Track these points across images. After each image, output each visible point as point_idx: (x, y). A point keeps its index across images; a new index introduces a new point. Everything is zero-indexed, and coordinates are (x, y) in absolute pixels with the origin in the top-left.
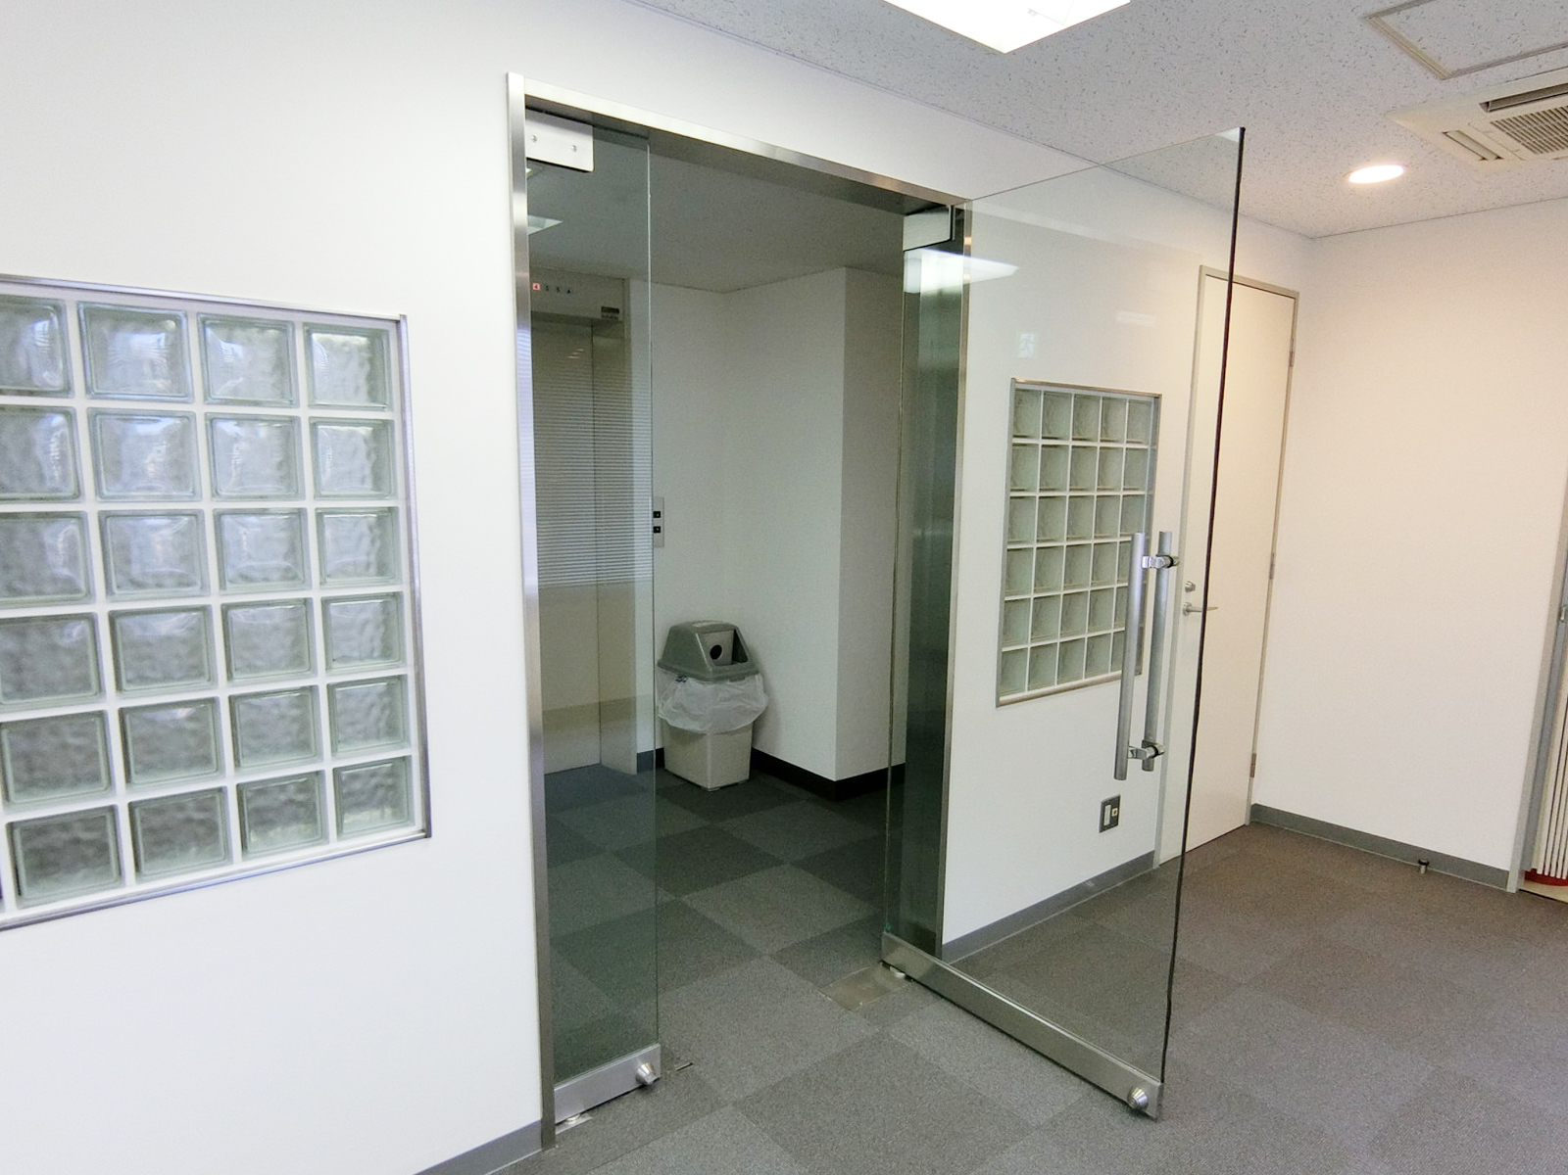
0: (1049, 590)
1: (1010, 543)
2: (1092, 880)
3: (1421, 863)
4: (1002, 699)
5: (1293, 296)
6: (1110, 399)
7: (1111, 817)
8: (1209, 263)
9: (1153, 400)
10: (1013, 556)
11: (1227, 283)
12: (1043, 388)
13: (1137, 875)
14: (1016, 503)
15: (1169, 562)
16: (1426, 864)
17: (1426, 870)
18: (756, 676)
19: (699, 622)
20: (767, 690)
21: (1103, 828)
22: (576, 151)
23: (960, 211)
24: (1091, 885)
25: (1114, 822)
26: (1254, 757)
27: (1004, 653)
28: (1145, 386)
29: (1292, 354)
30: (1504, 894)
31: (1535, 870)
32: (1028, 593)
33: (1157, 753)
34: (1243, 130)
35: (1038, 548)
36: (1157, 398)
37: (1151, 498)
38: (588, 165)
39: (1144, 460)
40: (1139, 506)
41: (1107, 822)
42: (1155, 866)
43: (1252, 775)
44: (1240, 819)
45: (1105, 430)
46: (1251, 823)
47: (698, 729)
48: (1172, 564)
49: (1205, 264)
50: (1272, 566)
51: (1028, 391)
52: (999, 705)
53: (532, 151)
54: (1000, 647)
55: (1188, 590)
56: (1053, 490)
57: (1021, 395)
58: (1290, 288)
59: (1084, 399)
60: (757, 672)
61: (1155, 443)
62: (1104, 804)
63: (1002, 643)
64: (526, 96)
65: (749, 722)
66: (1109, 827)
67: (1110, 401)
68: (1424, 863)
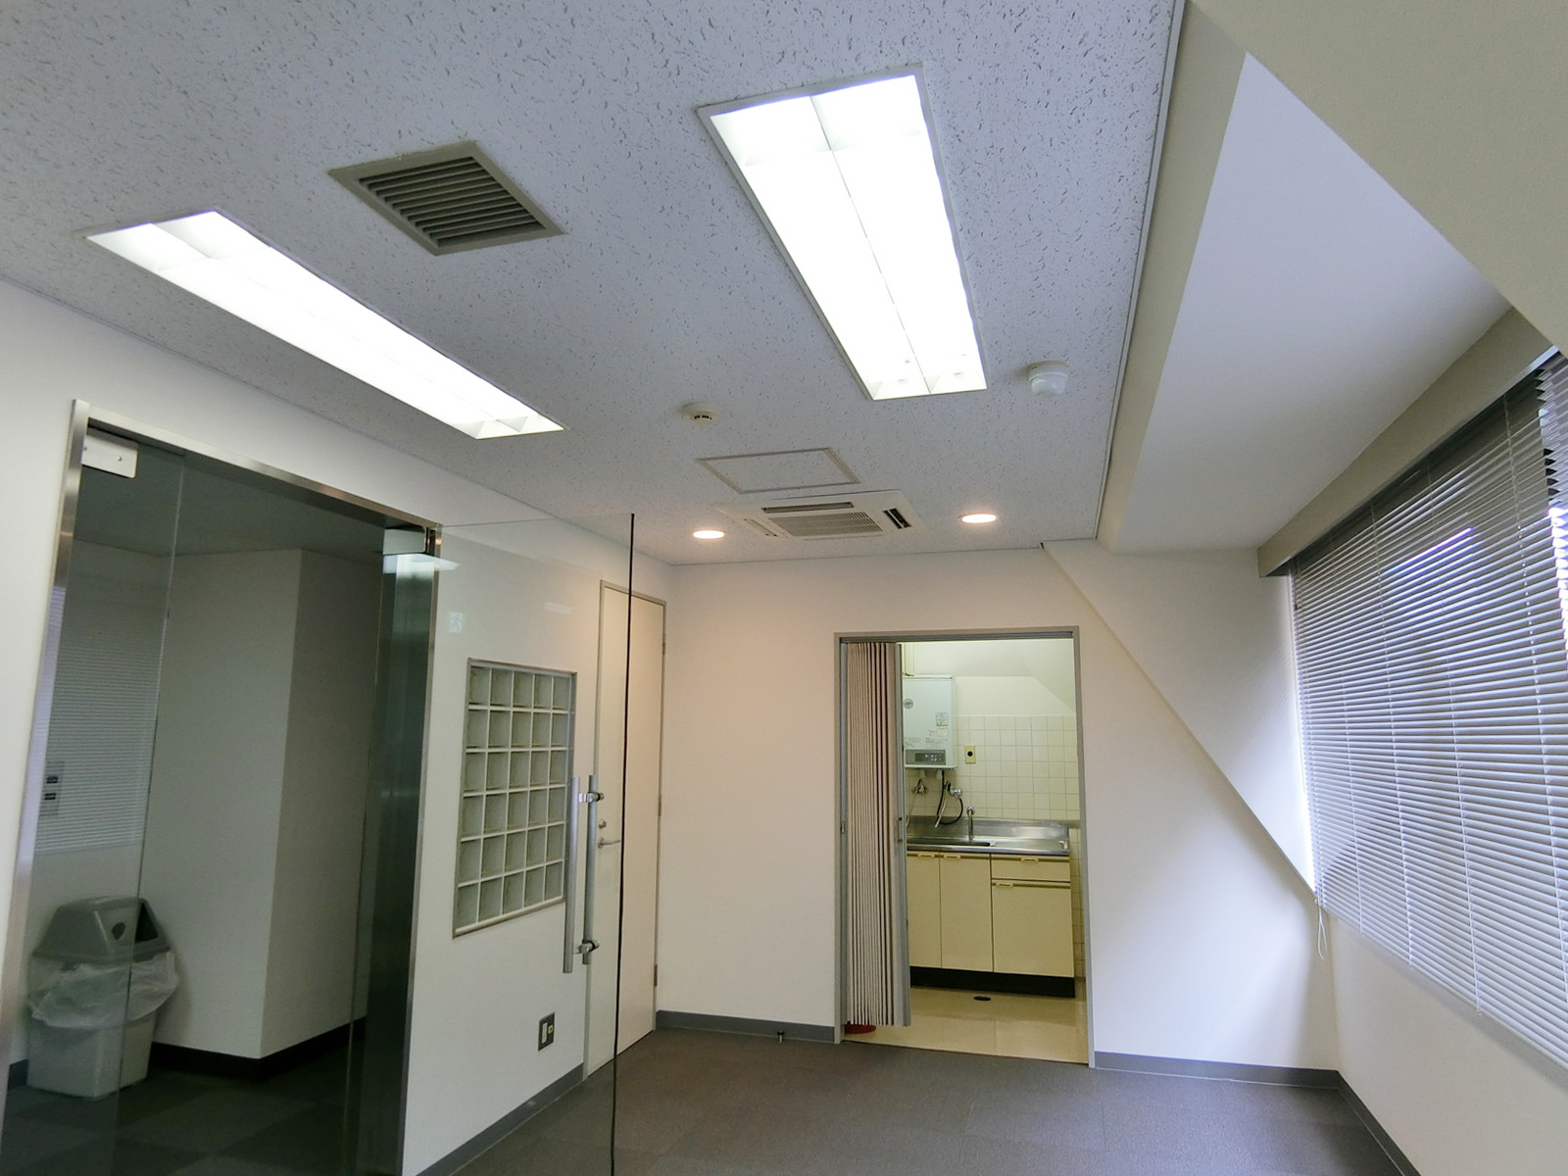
0: (494, 831)
1: (466, 791)
2: (533, 1098)
3: (779, 1034)
4: (458, 930)
5: (663, 604)
6: (540, 675)
7: (548, 1035)
8: (608, 579)
9: (570, 676)
10: (468, 802)
11: (628, 596)
12: (492, 666)
13: (570, 1088)
14: (470, 757)
15: (597, 797)
16: (783, 1034)
17: (783, 1040)
18: (168, 954)
19: (98, 898)
20: (178, 968)
21: (541, 1046)
22: (121, 462)
23: (433, 531)
24: (532, 1103)
25: (550, 1039)
26: (656, 967)
27: (460, 888)
28: (566, 667)
29: (664, 645)
30: (833, 1044)
31: (849, 1022)
32: (479, 834)
33: (594, 947)
34: (633, 515)
35: (487, 796)
36: (574, 675)
37: (572, 752)
38: (131, 473)
39: (565, 722)
40: (564, 759)
41: (544, 1040)
42: (585, 1078)
43: (655, 984)
44: (647, 1025)
45: (537, 699)
46: (657, 1028)
47: (88, 1025)
48: (599, 799)
49: (605, 579)
50: (660, 804)
51: (480, 668)
52: (456, 936)
53: (88, 459)
54: (456, 884)
55: (601, 827)
56: (498, 747)
57: (476, 670)
58: (660, 598)
59: (521, 675)
60: (168, 949)
61: (573, 709)
62: (542, 1023)
63: (458, 880)
64: (90, 419)
65: (154, 1008)
66: (546, 1044)
67: (540, 676)
68: (781, 1032)
